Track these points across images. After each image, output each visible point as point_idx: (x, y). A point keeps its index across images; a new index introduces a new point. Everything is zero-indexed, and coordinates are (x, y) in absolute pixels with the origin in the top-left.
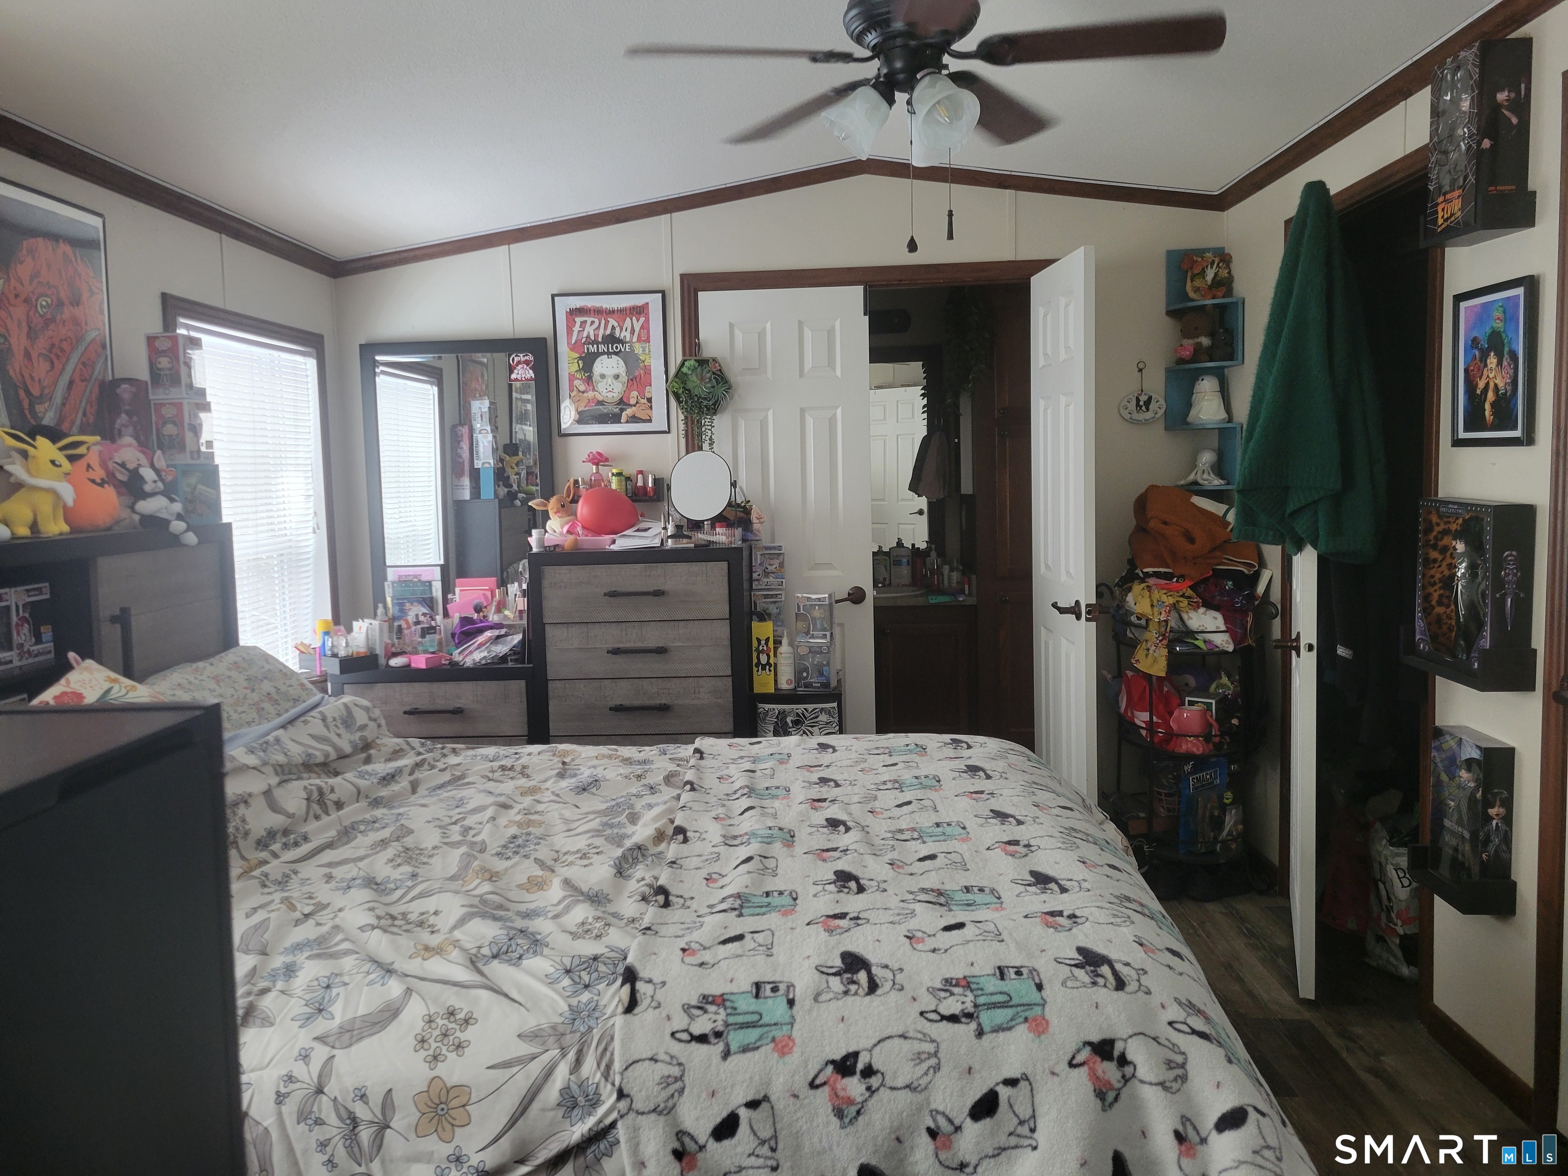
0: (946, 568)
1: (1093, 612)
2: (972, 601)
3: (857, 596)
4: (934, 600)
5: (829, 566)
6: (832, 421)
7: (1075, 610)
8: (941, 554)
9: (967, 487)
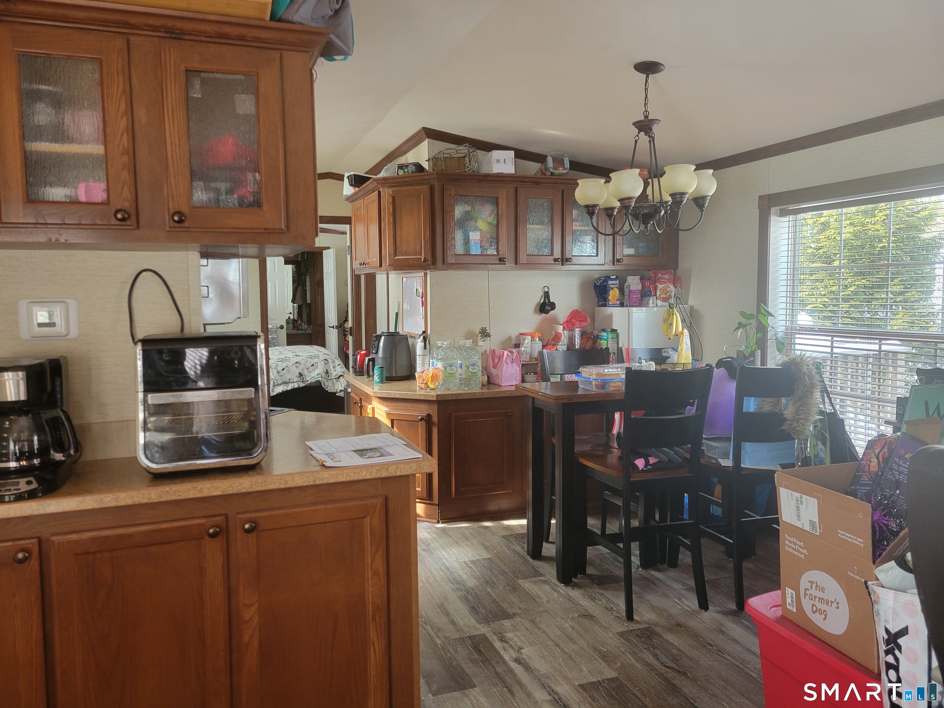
0: (303, 324)
1: (337, 327)
2: (311, 332)
3: (282, 327)
4: (300, 332)
5: (275, 320)
6: (275, 283)
7: (333, 327)
8: (301, 320)
9: (309, 301)
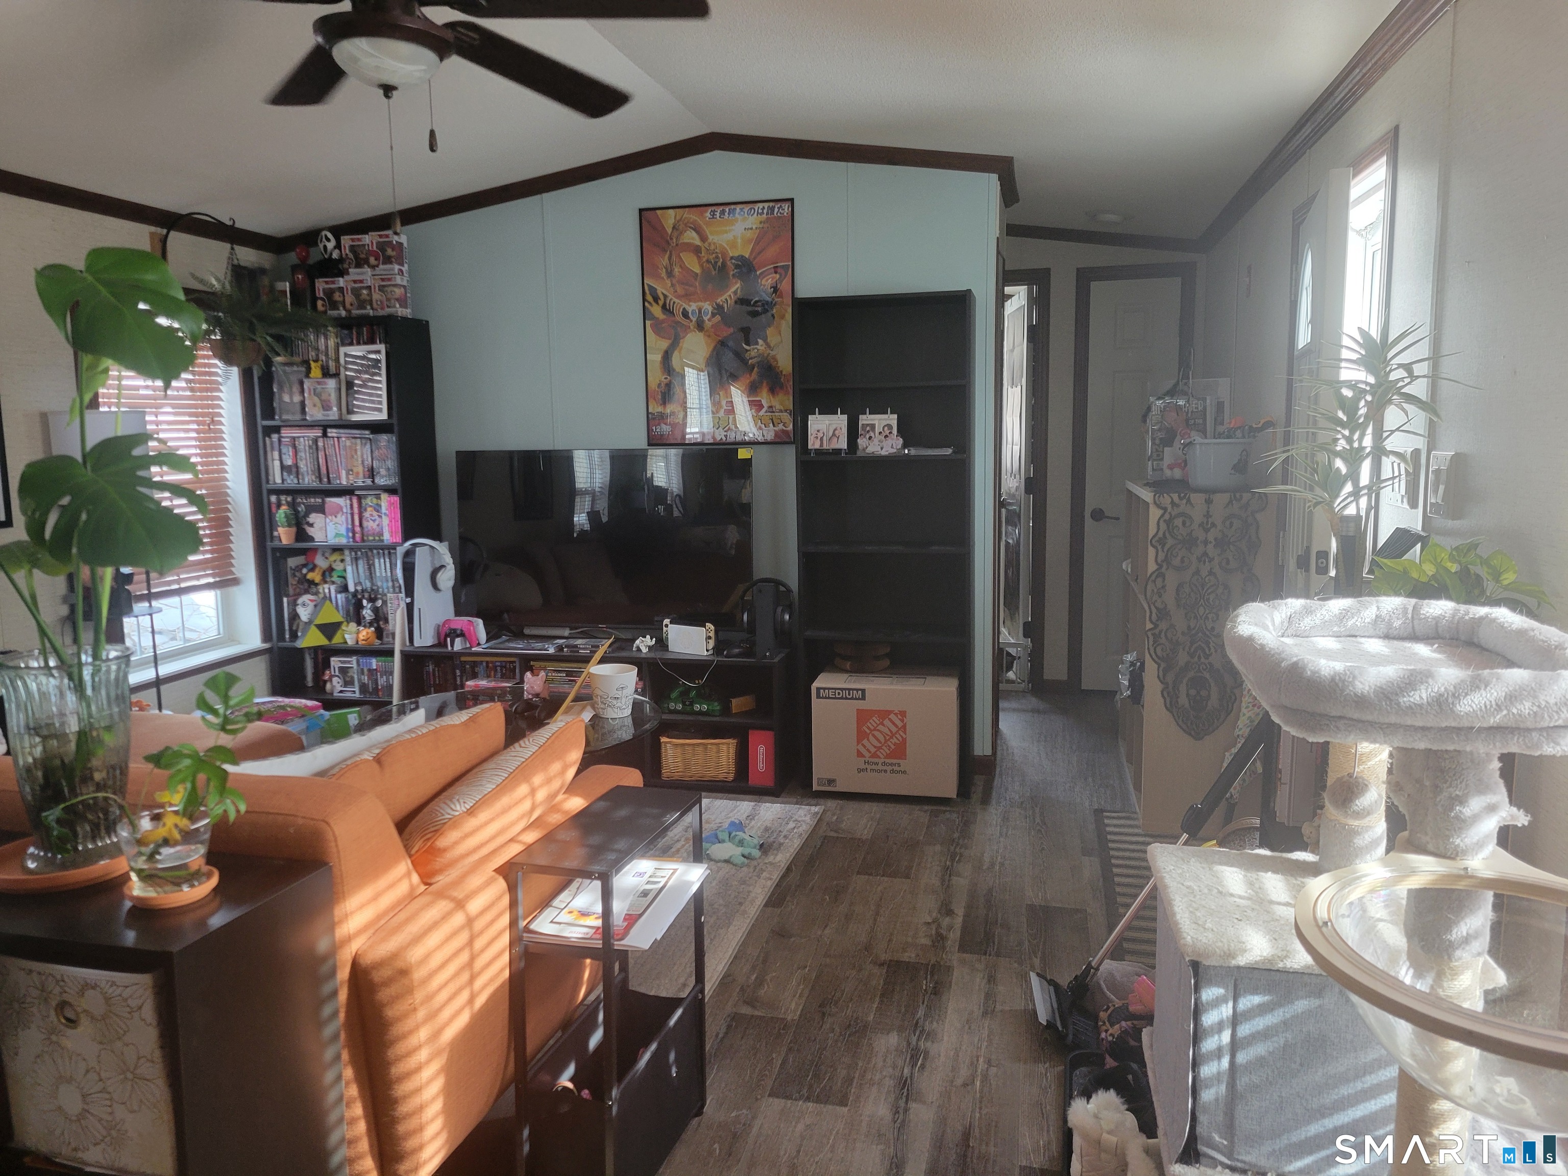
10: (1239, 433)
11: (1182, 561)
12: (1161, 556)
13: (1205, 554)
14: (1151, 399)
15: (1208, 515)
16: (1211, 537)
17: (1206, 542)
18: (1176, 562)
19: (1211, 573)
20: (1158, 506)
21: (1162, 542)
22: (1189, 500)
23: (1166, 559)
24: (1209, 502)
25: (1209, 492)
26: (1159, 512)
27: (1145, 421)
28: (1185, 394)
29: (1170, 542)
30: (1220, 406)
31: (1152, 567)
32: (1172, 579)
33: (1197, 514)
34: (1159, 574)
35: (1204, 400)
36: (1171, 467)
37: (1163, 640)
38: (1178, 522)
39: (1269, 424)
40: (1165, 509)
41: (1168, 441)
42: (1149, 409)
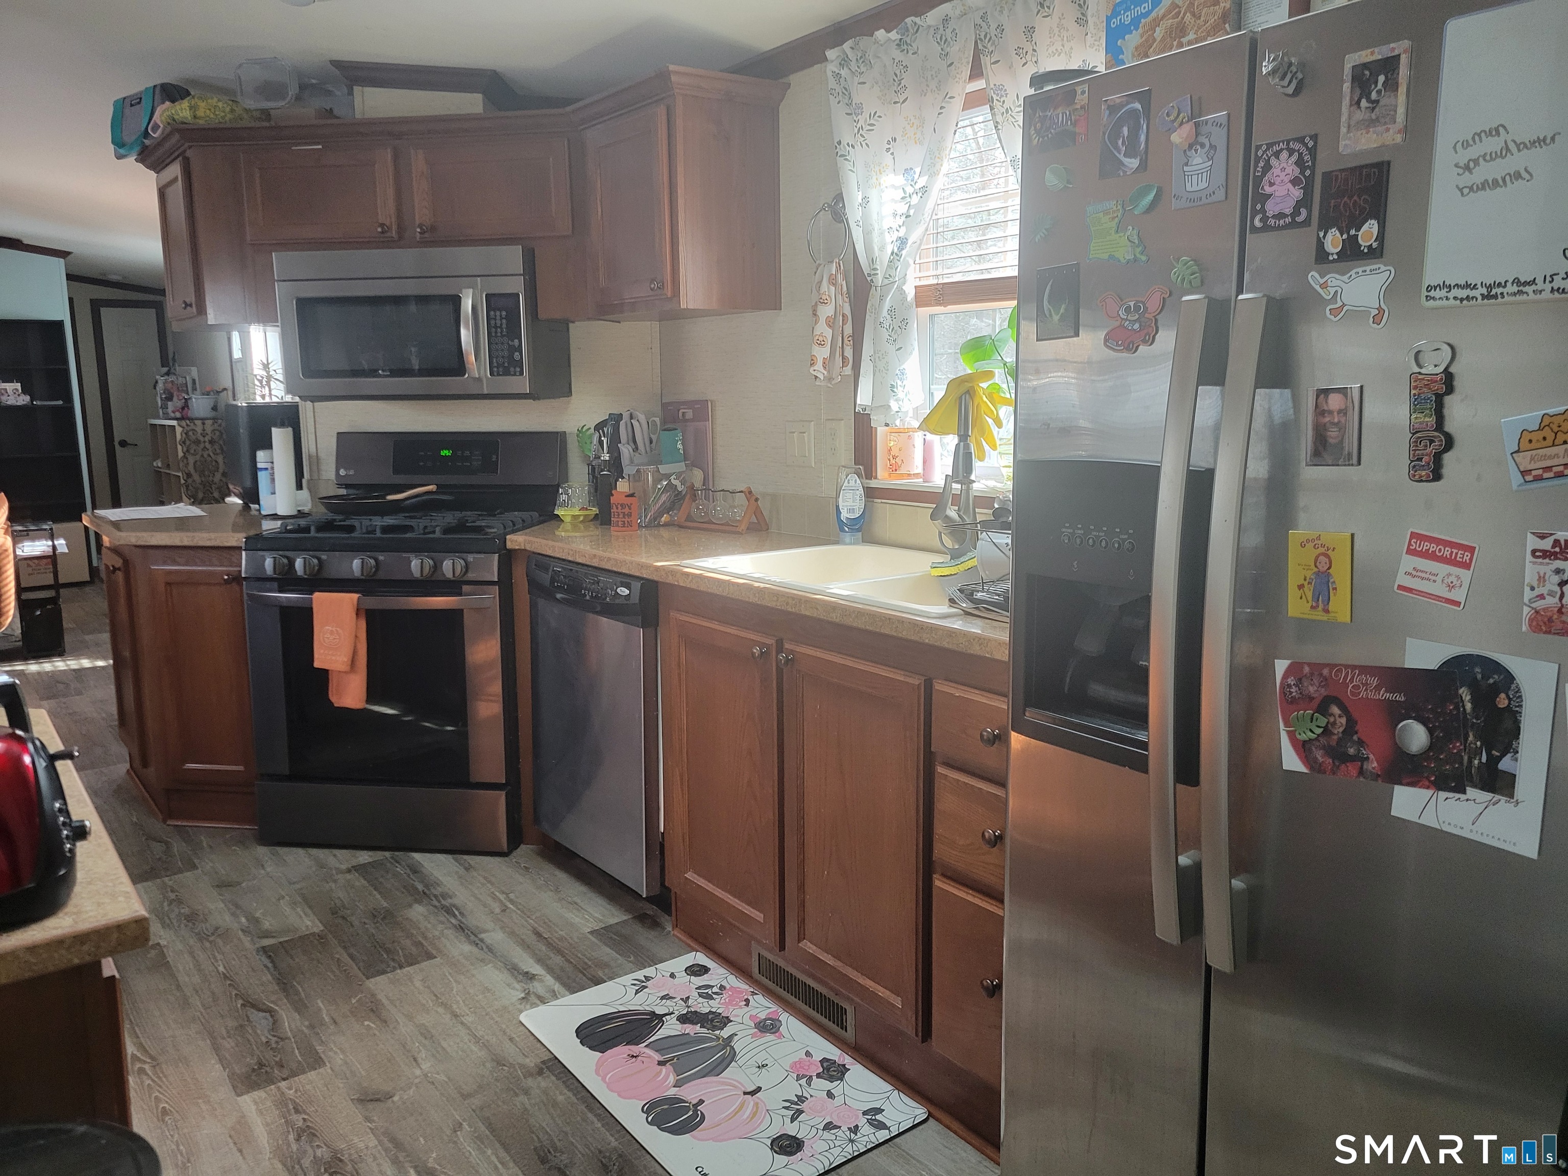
10: (212, 393)
11: (195, 451)
12: (185, 449)
13: (205, 447)
14: (157, 377)
15: (204, 430)
16: (207, 439)
17: (205, 442)
18: (192, 451)
19: (209, 455)
20: (181, 426)
21: (184, 442)
22: (194, 423)
23: (188, 451)
24: (204, 424)
25: (203, 420)
26: (181, 429)
27: (155, 388)
28: (174, 374)
29: (188, 443)
30: (194, 381)
31: (181, 454)
32: (191, 460)
33: (199, 429)
34: (185, 457)
35: (185, 378)
36: (173, 412)
37: (190, 487)
38: (191, 433)
39: (225, 389)
40: (183, 427)
41: (170, 398)
42: (157, 382)
